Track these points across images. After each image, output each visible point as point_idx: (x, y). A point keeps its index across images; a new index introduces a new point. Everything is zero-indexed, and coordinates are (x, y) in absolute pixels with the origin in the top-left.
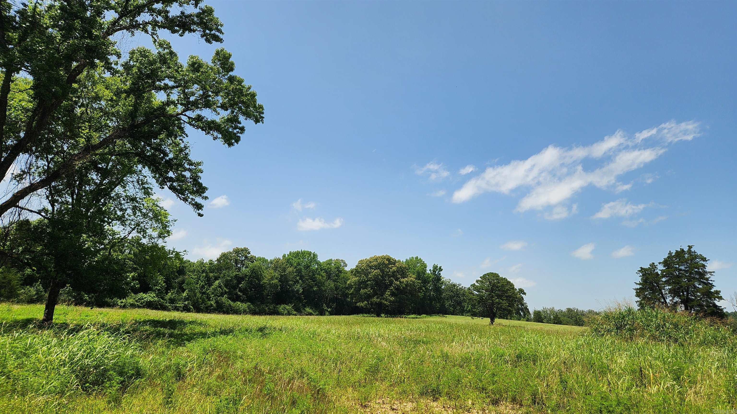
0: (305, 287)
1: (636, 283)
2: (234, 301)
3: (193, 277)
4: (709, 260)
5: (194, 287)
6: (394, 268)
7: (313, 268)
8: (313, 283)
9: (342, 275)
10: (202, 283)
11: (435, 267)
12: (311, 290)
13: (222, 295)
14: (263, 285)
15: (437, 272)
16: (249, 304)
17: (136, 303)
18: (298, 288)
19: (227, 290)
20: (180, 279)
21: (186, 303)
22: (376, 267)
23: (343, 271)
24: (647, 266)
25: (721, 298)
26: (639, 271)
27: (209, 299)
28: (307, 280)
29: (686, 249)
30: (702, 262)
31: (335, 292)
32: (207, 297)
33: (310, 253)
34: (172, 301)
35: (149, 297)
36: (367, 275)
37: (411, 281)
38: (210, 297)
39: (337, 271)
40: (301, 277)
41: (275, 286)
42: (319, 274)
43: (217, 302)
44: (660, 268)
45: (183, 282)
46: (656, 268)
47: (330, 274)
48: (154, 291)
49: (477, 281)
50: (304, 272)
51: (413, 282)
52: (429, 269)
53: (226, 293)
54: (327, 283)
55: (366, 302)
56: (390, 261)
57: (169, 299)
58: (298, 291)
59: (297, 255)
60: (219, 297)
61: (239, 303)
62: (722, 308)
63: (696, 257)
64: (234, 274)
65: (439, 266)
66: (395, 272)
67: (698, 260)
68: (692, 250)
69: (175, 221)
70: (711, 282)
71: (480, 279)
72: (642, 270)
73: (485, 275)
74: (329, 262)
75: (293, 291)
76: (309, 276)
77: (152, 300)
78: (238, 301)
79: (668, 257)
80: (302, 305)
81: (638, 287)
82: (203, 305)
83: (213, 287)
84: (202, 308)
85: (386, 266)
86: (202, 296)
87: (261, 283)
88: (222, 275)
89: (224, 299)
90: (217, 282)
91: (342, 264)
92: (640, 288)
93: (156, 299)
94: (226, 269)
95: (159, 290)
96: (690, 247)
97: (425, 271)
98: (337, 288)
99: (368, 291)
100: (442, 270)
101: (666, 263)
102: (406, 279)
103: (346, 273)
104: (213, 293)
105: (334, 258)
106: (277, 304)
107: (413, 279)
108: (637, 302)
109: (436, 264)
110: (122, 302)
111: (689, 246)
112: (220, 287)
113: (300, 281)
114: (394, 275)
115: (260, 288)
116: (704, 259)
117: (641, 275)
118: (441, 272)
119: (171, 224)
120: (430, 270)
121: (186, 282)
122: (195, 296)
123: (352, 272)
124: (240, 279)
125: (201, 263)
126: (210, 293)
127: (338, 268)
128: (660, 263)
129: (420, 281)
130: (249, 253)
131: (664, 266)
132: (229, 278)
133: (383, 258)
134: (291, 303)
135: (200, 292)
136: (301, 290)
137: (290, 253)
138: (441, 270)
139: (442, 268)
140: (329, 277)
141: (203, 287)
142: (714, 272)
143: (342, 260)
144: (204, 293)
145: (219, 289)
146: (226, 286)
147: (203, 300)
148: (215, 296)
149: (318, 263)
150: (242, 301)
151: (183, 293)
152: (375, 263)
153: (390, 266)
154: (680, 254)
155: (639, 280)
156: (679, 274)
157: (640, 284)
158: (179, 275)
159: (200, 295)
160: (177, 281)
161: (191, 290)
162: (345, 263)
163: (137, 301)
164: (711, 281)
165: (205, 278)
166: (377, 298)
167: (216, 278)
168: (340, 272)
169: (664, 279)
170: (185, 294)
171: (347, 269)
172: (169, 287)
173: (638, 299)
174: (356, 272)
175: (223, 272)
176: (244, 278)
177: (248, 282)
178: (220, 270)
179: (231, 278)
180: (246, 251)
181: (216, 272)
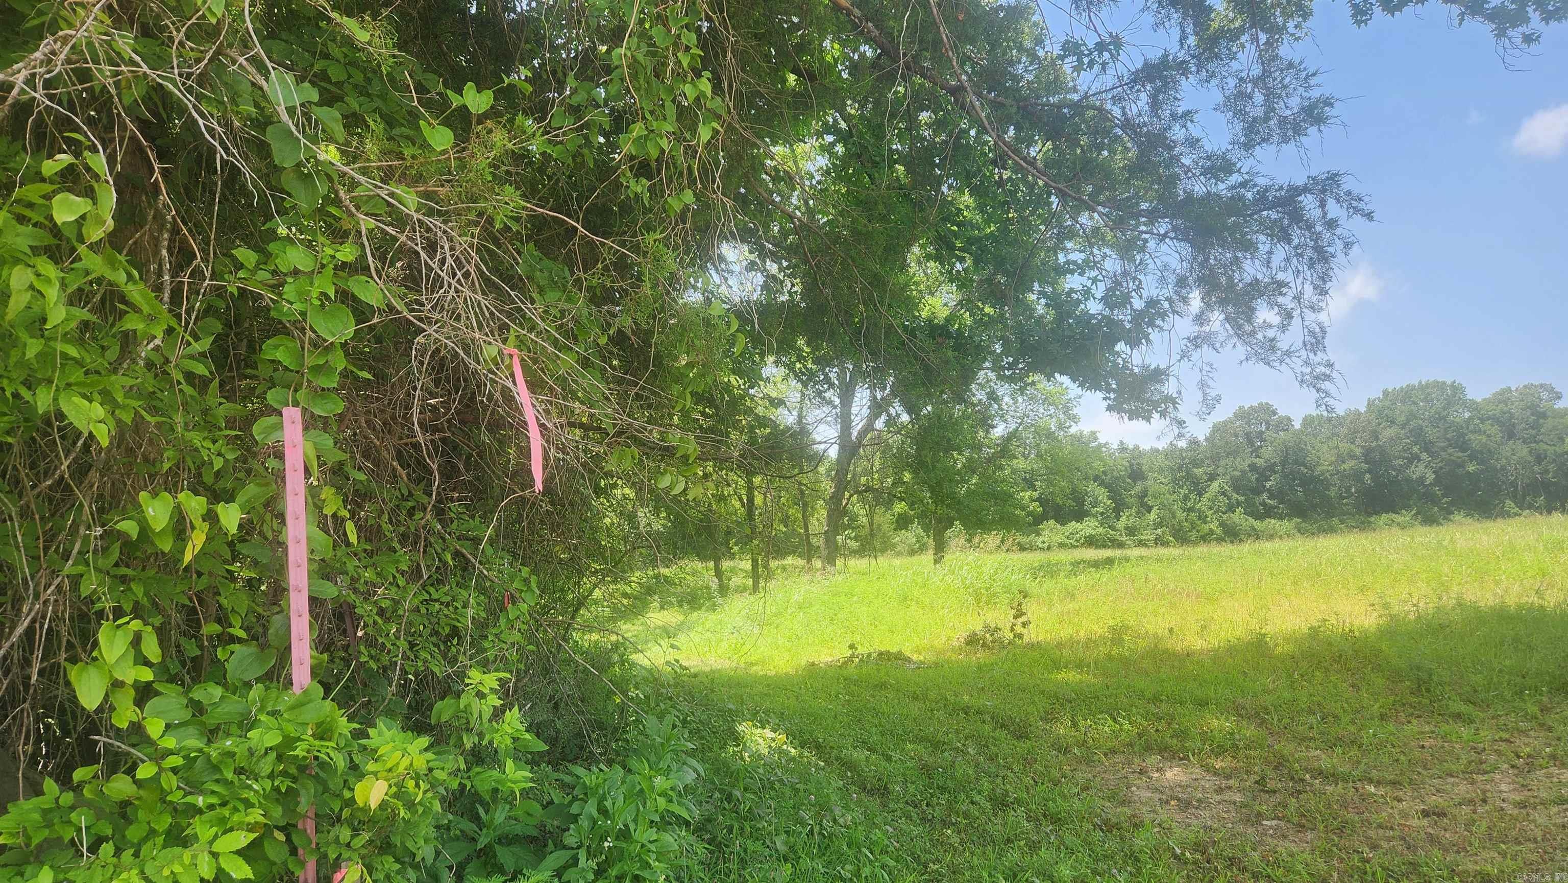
0: (1441, 468)
2: (1259, 517)
3: (1163, 480)
5: (1168, 499)
7: (1457, 420)
8: (1460, 454)
9: (1549, 423)
10: (1183, 491)
12: (1460, 471)
13: (1231, 509)
14: (1319, 475)
16: (1299, 520)
17: (1068, 542)
18: (1423, 471)
19: (1241, 498)
20: (1139, 487)
21: (1159, 531)
23: (1549, 414)
27: (1203, 519)
28: (1444, 449)
31: (1536, 468)
32: (1199, 518)
33: (1441, 386)
34: (1131, 531)
35: (1089, 527)
38: (1206, 517)
39: (1532, 414)
40: (1427, 447)
41: (1357, 476)
42: (1478, 431)
43: (1222, 524)
45: (1144, 494)
47: (1514, 425)
48: (1095, 516)
50: (1431, 433)
53: (1239, 504)
54: (1506, 450)
57: (1127, 528)
58: (1422, 479)
59: (1407, 394)
60: (1224, 513)
61: (1273, 521)
64: (1248, 462)
74: (1503, 397)
75: (1408, 480)
76: (1448, 440)
77: (1094, 532)
78: (1270, 517)
80: (1441, 509)
82: (1194, 532)
83: (1207, 495)
84: (1193, 538)
86: (1188, 515)
87: (1316, 474)
88: (1220, 470)
89: (1238, 517)
90: (1215, 485)
91: (1545, 395)
93: (1101, 530)
94: (1229, 455)
95: (1102, 514)
98: (1539, 459)
104: (1211, 508)
106: (1370, 515)
110: (1044, 542)
112: (1224, 494)
113: (1424, 456)
115: (1314, 483)
121: (1150, 493)
122: (1174, 517)
124: (1263, 475)
125: (1173, 454)
126: (1203, 508)
127: (1532, 407)
130: (1274, 413)
132: (1237, 473)
134: (1407, 507)
135: (1184, 510)
136: (1430, 477)
137: (1386, 392)
140: (1511, 435)
141: (1186, 498)
143: (1541, 386)
144: (1191, 510)
145: (1221, 499)
146: (1236, 489)
147: (1192, 524)
148: (1216, 512)
149: (1468, 405)
150: (1281, 518)
151: (1149, 513)
158: (1134, 481)
159: (1185, 514)
160: (1133, 493)
161: (1163, 506)
162: (1552, 391)
163: (1068, 538)
165: (1187, 481)
167: (1212, 478)
168: (1544, 416)
170: (1153, 516)
172: (1119, 507)
175: (1222, 463)
176: (1271, 468)
177: (1285, 476)
178: (1215, 459)
179: (1242, 471)
180: (1267, 410)
181: (1208, 467)
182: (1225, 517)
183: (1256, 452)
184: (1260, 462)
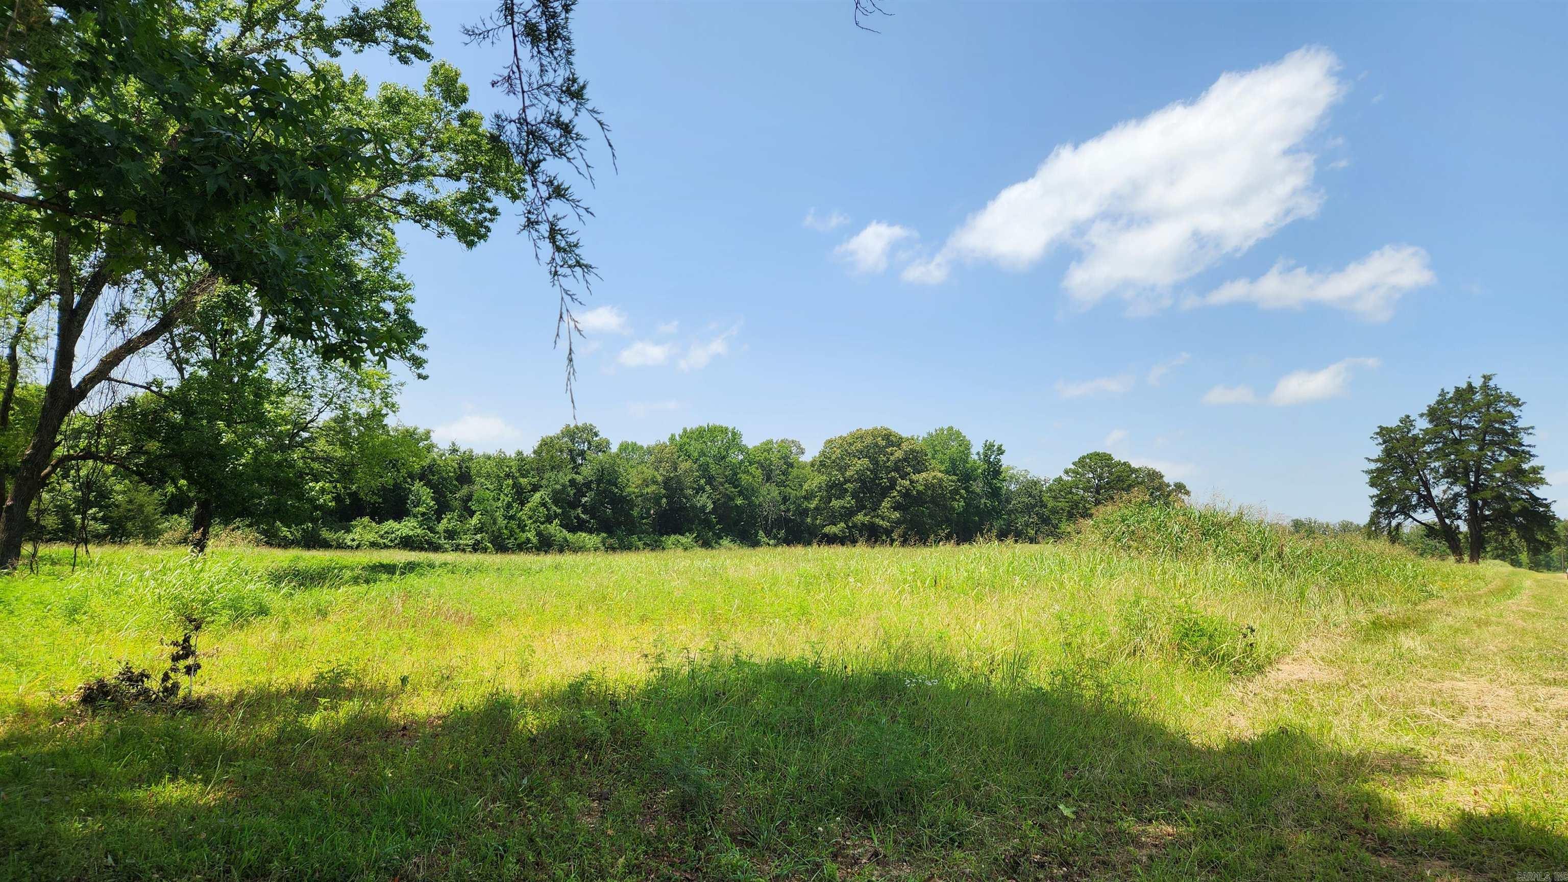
0: (719, 499)
1: (1369, 460)
2: (573, 530)
3: (490, 487)
4: (1524, 403)
5: (491, 506)
6: (899, 454)
7: (734, 461)
8: (733, 490)
9: (794, 472)
10: (507, 499)
11: (989, 447)
12: (731, 503)
13: (549, 520)
14: (627, 496)
15: (993, 457)
16: (605, 535)
17: (381, 541)
18: (704, 501)
19: (559, 511)
20: (465, 491)
21: (479, 537)
22: (861, 454)
23: (795, 464)
24: (1393, 422)
25: (1542, 481)
26: (1377, 434)
27: (522, 528)
28: (722, 484)
29: (1477, 383)
30: (1510, 409)
31: (782, 507)
32: (519, 526)
33: (724, 431)
34: (451, 534)
35: (407, 527)
36: (843, 469)
37: (934, 477)
38: (526, 526)
39: (785, 463)
40: (710, 480)
41: (657, 499)
42: (747, 472)
43: (539, 534)
44: (1422, 425)
45: (469, 498)
46: (1412, 425)
47: (771, 471)
48: (415, 516)
49: (1066, 472)
50: (714, 469)
51: (941, 480)
52: (977, 449)
53: (556, 516)
54: (763, 491)
55: (842, 525)
56: (890, 439)
57: (445, 531)
58: (704, 507)
59: (700, 434)
60: (542, 523)
61: (584, 535)
62: (1548, 501)
63: (1499, 398)
64: (569, 477)
65: (996, 445)
66: (900, 460)
67: (1502, 404)
68: (1492, 384)
69: (402, 385)
70: (1528, 449)
71: (1073, 467)
72: (1384, 433)
73: (1084, 457)
74: (767, 448)
75: (693, 507)
76: (725, 476)
77: (411, 533)
78: (581, 531)
79: (1438, 403)
80: (714, 534)
81: (1373, 466)
82: (512, 540)
83: (529, 505)
84: (510, 546)
85: (882, 450)
86: (508, 523)
87: (624, 494)
88: (544, 482)
89: (554, 529)
90: (537, 496)
91: (794, 449)
92: (1378, 470)
93: (419, 531)
94: (553, 468)
95: (423, 514)
96: (1487, 378)
97: (967, 455)
98: (785, 499)
99: (848, 501)
100: (1002, 454)
101: (1433, 414)
102: (924, 475)
103: (803, 466)
104: (530, 518)
105: (776, 438)
106: (662, 535)
107: (940, 475)
108: (1372, 497)
109: (991, 440)
110: (353, 540)
111: (1484, 377)
112: (544, 505)
113: (708, 488)
114: (898, 467)
115: (621, 503)
116: (1516, 403)
117: (1381, 441)
118: (1002, 457)
119: (395, 390)
120: (978, 453)
121: (474, 498)
122: (495, 523)
123: (812, 465)
124: (581, 489)
125: (501, 461)
126: (524, 517)
127: (785, 458)
128: (1422, 415)
129: (955, 478)
130: (596, 435)
131: (1431, 421)
132: (558, 487)
133: (874, 434)
134: (690, 531)
135: (505, 517)
136: (710, 506)
137: (685, 430)
138: (1001, 451)
139: (1003, 448)
140: (769, 479)
141: (509, 506)
142: (1532, 428)
143: (793, 442)
144: (512, 518)
145: (541, 509)
146: (556, 502)
147: (510, 532)
148: (535, 522)
149: (742, 449)
150: (590, 532)
151: (471, 517)
152: (859, 445)
153: (889, 450)
154: (1464, 395)
155: (1377, 451)
156: (1461, 435)
157: (1376, 461)
158: (462, 484)
159: (505, 522)
160: (457, 496)
161: (485, 512)
162: (799, 447)
163: (382, 537)
164: (1529, 446)
165: (512, 489)
166: (865, 515)
167: (535, 488)
168: (791, 465)
169: (1428, 448)
170: (474, 521)
171: (806, 458)
172: (442, 508)
173: (1375, 491)
174: (821, 465)
175: (547, 475)
176: (588, 485)
177: (599, 493)
178: (540, 471)
179: (564, 486)
180: (590, 431)
181: (533, 477)
182: (542, 527)
183: (576, 469)
184: (579, 478)
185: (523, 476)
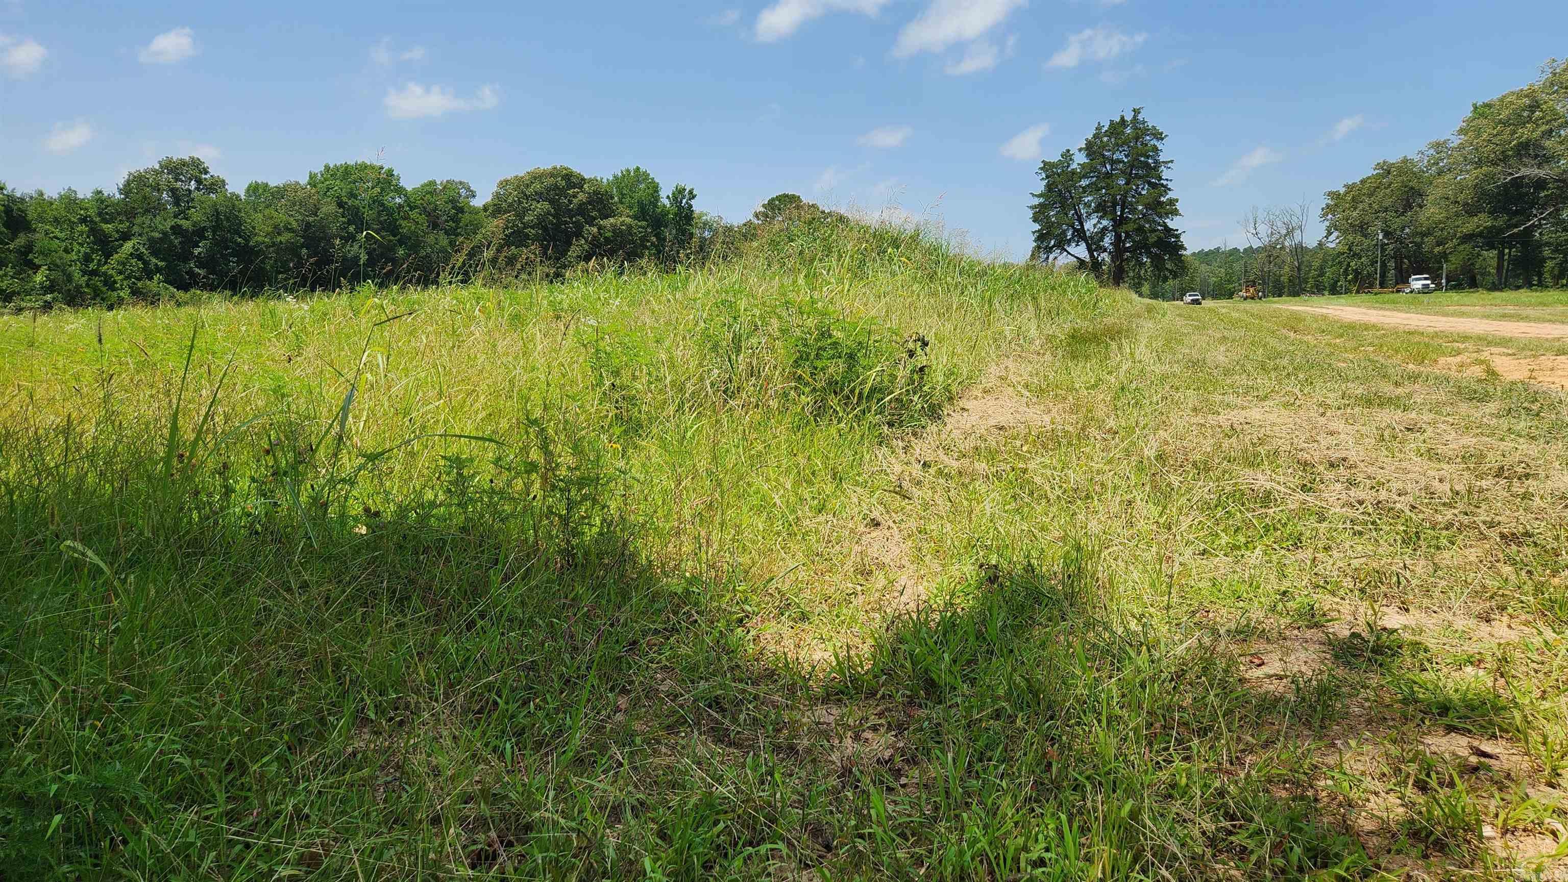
0: (376, 250)
1: (1033, 195)
2: (183, 287)
3: (59, 235)
4: (1166, 136)
5: (62, 259)
6: (582, 197)
7: (391, 204)
8: (392, 238)
9: (466, 218)
10: (83, 250)
11: (680, 191)
12: (392, 254)
13: (148, 275)
14: (255, 246)
15: (684, 201)
18: (360, 251)
19: (160, 264)
20: (21, 240)
21: (46, 297)
22: (539, 196)
23: (466, 209)
24: (1055, 158)
25: (1175, 212)
26: (1041, 169)
27: (110, 285)
28: (379, 232)
29: (1129, 118)
30: (1154, 142)
32: (105, 283)
33: (378, 170)
36: (520, 216)
37: (622, 223)
38: (115, 282)
39: (453, 208)
41: (295, 250)
42: (406, 218)
43: (137, 293)
44: (1080, 159)
45: (29, 248)
46: (1071, 159)
47: (438, 216)
49: (757, 216)
50: (367, 215)
51: (630, 227)
52: (666, 193)
53: (158, 270)
56: (571, 180)
58: (357, 258)
59: (346, 172)
60: (139, 279)
61: (200, 292)
62: (1179, 232)
63: (1146, 131)
64: (170, 223)
65: (687, 189)
66: (584, 203)
67: (1148, 138)
68: (1140, 117)
70: (1165, 183)
71: (762, 209)
72: (1047, 167)
73: (773, 199)
74: (430, 189)
75: (343, 259)
76: (381, 222)
78: (196, 288)
79: (1096, 136)
81: (1036, 201)
83: (116, 256)
85: (561, 191)
86: (90, 279)
87: (251, 244)
88: (136, 229)
89: (156, 285)
90: (128, 246)
91: (463, 192)
92: (1040, 204)
94: (147, 211)
96: (1136, 112)
97: (658, 200)
100: (694, 197)
101: (1090, 149)
102: (612, 220)
103: (475, 211)
104: (120, 273)
105: (440, 178)
107: (628, 220)
108: (1034, 233)
109: (681, 184)
111: (1134, 110)
112: (140, 257)
113: (359, 236)
114: (581, 209)
115: (247, 253)
116: (1159, 136)
117: (1044, 176)
118: (693, 202)
120: (668, 197)
121: (37, 249)
122: (70, 281)
123: (485, 209)
124: (190, 238)
125: (70, 201)
126: (110, 272)
127: (453, 201)
128: (1080, 150)
129: (644, 223)
130: (206, 173)
131: (1088, 156)
132: (156, 235)
133: (553, 174)
135: (84, 273)
136: (364, 257)
137: (327, 168)
138: (692, 196)
139: (694, 193)
140: (435, 225)
141: (87, 259)
142: (1172, 161)
143: (461, 183)
144: (94, 273)
145: (133, 261)
146: (155, 253)
147: (95, 291)
148: (128, 278)
149: (400, 191)
150: (211, 289)
151: (31, 273)
152: (537, 186)
153: (571, 192)
154: (1117, 128)
155: (1040, 186)
156: (1112, 170)
157: (1039, 196)
159: (86, 278)
160: (12, 247)
161: (54, 267)
162: (468, 189)
164: (1167, 180)
165: (88, 237)
167: (125, 237)
168: (461, 210)
169: (1084, 183)
170: (39, 278)
171: (478, 202)
173: (1037, 227)
174: (496, 209)
175: (138, 220)
176: (200, 233)
177: (216, 243)
178: (130, 214)
179: (165, 234)
180: (196, 168)
181: (121, 222)
182: (139, 284)
183: (182, 213)
184: (185, 224)
185: (107, 222)
